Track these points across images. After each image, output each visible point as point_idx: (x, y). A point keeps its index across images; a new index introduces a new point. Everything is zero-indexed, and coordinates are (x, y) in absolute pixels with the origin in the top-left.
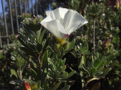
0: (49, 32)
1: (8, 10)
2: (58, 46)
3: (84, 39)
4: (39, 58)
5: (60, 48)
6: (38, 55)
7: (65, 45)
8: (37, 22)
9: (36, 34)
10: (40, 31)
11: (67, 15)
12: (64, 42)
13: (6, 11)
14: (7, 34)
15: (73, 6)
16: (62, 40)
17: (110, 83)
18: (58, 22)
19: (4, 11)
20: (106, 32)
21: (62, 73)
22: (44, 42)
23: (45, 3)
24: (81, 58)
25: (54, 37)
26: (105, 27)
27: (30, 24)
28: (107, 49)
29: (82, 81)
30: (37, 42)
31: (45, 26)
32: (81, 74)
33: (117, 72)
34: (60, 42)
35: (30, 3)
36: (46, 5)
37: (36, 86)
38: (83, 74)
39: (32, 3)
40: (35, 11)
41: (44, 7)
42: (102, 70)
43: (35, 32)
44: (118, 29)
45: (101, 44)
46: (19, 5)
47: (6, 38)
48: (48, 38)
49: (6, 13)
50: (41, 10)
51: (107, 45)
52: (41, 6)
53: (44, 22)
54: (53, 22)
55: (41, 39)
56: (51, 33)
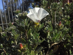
0: (31, 20)
1: (6, 7)
2: (35, 26)
3: (49, 23)
4: (26, 33)
5: (36, 27)
6: (26, 32)
7: (38, 26)
8: (25, 15)
9: (25, 21)
10: (26, 19)
11: (39, 11)
12: (38, 24)
13: (5, 8)
14: (7, 22)
15: (44, 4)
16: (37, 23)
17: (65, 46)
18: (35, 14)
19: (4, 8)
20: (62, 19)
21: (38, 40)
22: (29, 25)
23: (28, 3)
24: (48, 33)
25: (33, 22)
26: (62, 16)
27: (22, 16)
28: (60, 27)
29: (49, 45)
30: (25, 25)
31: (29, 17)
32: (48, 41)
33: (69, 41)
34: (36, 24)
35: (19, 3)
36: (29, 3)
37: (25, 46)
38: (49, 41)
39: (20, 3)
40: (22, 8)
41: (27, 5)
42: (59, 39)
43: (24, 20)
44: (69, 17)
45: (58, 25)
46: (13, 4)
47: (6, 24)
48: (30, 23)
49: (5, 10)
50: (26, 7)
51: (60, 25)
52: (25, 4)
53: (28, 15)
54: (32, 15)
55: (27, 23)
56: (32, 20)
